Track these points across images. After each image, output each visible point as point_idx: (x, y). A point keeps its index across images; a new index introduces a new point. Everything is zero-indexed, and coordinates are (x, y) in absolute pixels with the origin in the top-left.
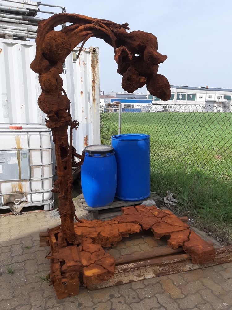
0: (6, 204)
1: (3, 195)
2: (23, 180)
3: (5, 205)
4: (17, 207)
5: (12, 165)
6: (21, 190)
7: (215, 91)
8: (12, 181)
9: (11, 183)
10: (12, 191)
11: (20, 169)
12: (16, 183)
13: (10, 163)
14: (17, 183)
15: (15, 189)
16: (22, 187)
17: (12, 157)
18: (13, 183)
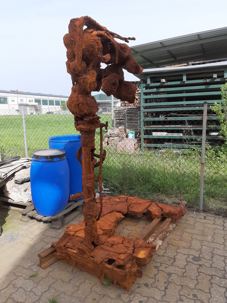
7: (25, 95)
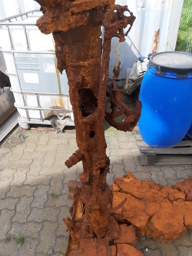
0: (48, 119)
1: (43, 110)
2: (63, 95)
3: (46, 119)
4: (60, 123)
5: (50, 74)
6: (63, 106)
8: (51, 94)
9: (50, 96)
10: (52, 106)
11: (60, 81)
12: (56, 97)
13: (47, 71)
14: (58, 97)
15: (56, 104)
16: (63, 102)
17: (48, 64)
18: (53, 97)
